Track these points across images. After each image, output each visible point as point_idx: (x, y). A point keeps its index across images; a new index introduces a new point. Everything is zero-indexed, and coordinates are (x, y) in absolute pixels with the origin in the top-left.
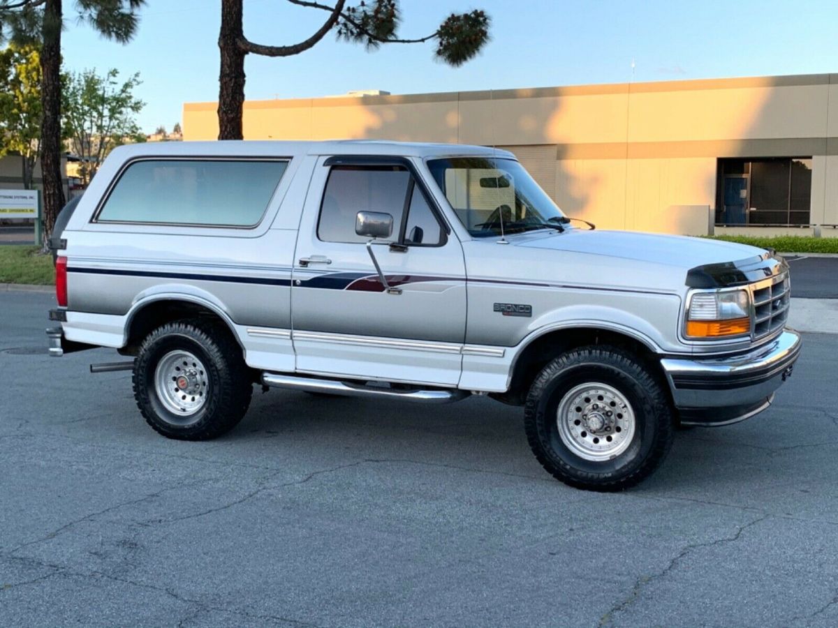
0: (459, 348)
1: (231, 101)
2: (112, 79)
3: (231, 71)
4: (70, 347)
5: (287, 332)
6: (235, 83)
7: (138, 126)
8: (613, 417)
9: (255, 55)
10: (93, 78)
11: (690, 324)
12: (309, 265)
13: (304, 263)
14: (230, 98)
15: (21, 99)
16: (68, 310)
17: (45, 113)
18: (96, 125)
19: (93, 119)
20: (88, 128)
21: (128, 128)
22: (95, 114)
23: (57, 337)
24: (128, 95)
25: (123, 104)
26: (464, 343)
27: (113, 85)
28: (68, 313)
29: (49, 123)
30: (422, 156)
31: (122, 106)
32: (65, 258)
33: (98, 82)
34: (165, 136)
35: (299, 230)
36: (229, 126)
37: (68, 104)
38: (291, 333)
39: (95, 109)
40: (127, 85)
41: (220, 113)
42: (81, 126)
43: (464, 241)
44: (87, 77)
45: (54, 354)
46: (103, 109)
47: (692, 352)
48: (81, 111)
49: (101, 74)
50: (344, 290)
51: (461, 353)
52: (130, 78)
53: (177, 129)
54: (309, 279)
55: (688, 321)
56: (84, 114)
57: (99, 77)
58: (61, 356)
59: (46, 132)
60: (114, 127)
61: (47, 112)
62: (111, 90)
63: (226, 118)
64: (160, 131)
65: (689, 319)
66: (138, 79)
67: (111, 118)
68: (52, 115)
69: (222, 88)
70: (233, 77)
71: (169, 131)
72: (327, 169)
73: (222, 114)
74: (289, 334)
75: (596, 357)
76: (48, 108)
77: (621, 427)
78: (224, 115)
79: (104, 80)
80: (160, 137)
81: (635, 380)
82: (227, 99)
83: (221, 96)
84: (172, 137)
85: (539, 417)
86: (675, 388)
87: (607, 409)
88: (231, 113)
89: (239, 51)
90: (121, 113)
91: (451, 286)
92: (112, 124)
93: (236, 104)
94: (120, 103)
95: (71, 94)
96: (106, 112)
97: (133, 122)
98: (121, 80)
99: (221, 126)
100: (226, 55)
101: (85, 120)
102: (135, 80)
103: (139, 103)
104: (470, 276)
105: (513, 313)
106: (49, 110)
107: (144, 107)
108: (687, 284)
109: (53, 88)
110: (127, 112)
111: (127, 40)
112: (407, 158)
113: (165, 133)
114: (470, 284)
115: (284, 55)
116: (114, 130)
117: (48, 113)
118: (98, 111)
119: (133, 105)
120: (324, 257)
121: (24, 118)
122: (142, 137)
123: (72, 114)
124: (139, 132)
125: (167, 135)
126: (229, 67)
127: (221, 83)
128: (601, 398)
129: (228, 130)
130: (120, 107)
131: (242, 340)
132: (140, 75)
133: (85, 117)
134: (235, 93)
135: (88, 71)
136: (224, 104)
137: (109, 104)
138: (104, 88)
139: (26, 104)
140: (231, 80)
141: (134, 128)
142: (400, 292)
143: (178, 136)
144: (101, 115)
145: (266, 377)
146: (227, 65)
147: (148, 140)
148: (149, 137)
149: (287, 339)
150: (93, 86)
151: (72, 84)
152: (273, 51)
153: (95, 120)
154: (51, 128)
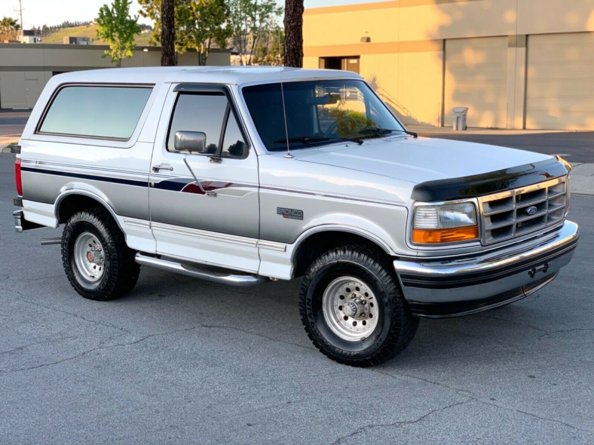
0: (255, 242)
1: (292, 13)
4: (28, 225)
5: (147, 222)
8: (367, 305)
11: (416, 233)
12: (160, 171)
13: (156, 170)
14: (292, 10)
15: (194, 9)
16: (24, 199)
18: (250, 27)
19: (247, 22)
22: (249, 18)
23: (19, 218)
24: (274, 3)
26: (259, 239)
28: (23, 201)
29: (166, 35)
30: (239, 84)
32: (20, 159)
35: (154, 143)
36: (291, 32)
37: (229, 12)
38: (150, 224)
39: (250, 14)
43: (260, 155)
45: (17, 230)
46: (255, 14)
47: (417, 256)
48: (239, 17)
50: (180, 192)
51: (256, 247)
54: (159, 182)
55: (413, 229)
56: (241, 19)
58: (21, 232)
59: (164, 41)
63: (289, 26)
65: (414, 228)
67: (261, 21)
68: (168, 28)
72: (176, 94)
73: (286, 23)
74: (149, 224)
75: (348, 255)
77: (372, 314)
78: (288, 24)
81: (376, 277)
85: (308, 303)
86: (403, 286)
87: (363, 298)
88: (293, 22)
90: (268, 17)
91: (250, 191)
93: (297, 15)
94: (267, 9)
96: (258, 17)
97: (276, 24)
101: (242, 24)
104: (262, 184)
105: (290, 216)
108: (412, 198)
109: (169, 8)
110: (273, 16)
112: (227, 85)
114: (262, 190)
118: (252, 16)
119: (277, 10)
120: (169, 165)
121: (198, 23)
123: (233, 19)
128: (358, 289)
129: (291, 35)
130: (268, 12)
131: (122, 227)
133: (243, 22)
134: (297, 6)
136: (288, 15)
137: (260, 10)
139: (198, 12)
142: (215, 195)
144: (254, 19)
145: (138, 256)
149: (148, 228)
153: (249, 23)
154: (167, 39)
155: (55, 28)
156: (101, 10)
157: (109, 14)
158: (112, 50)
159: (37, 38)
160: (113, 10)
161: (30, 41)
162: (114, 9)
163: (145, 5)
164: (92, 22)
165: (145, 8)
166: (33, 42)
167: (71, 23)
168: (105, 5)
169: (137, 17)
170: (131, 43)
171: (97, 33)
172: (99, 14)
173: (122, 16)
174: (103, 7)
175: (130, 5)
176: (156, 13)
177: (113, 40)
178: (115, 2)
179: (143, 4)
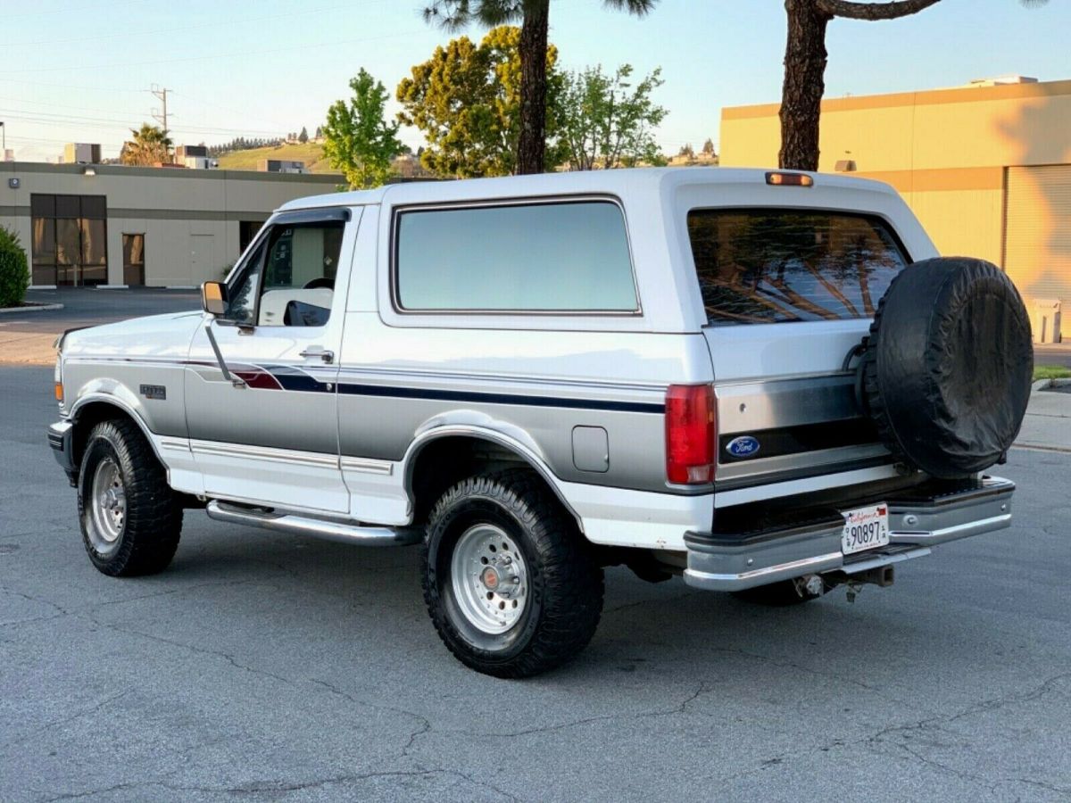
1: (801, 96)
2: (623, 80)
3: (804, 48)
6: (811, 65)
7: (657, 145)
9: (844, 19)
10: (596, 80)
14: (801, 91)
15: (502, 110)
17: (523, 125)
18: (601, 144)
19: (597, 136)
20: (590, 149)
21: (643, 147)
22: (599, 128)
24: (644, 101)
25: (636, 114)
27: (625, 89)
29: (528, 141)
31: (636, 116)
33: (604, 84)
34: (692, 158)
36: (797, 135)
37: (563, 117)
39: (599, 122)
40: (642, 88)
41: (785, 116)
42: (581, 145)
44: (589, 78)
46: (611, 122)
48: (580, 125)
49: (609, 72)
52: (647, 78)
53: (708, 147)
56: (584, 130)
57: (607, 78)
60: (624, 147)
61: (526, 123)
62: (621, 95)
63: (792, 124)
64: (686, 151)
66: (659, 78)
67: (620, 134)
68: (533, 128)
69: (788, 75)
70: (807, 57)
71: (698, 150)
76: (527, 119)
78: (790, 118)
79: (612, 81)
80: (685, 159)
82: (796, 94)
83: (787, 87)
84: (701, 158)
88: (802, 115)
89: (817, 15)
90: (633, 126)
92: (621, 143)
93: (809, 99)
94: (633, 113)
95: (569, 103)
96: (614, 127)
97: (650, 139)
98: (635, 80)
99: (784, 136)
100: (797, 21)
101: (586, 137)
102: (654, 79)
103: (658, 111)
106: (528, 122)
107: (666, 117)
109: (536, 88)
110: (642, 125)
111: (645, 8)
113: (692, 153)
115: (892, 16)
116: (624, 151)
117: (527, 126)
118: (603, 125)
119: (650, 115)
121: (505, 136)
122: (662, 159)
123: (569, 130)
124: (658, 152)
125: (694, 156)
126: (802, 41)
127: (788, 68)
129: (796, 142)
130: (633, 118)
132: (661, 72)
133: (586, 134)
134: (810, 81)
135: (591, 70)
136: (791, 100)
137: (618, 115)
138: (612, 92)
139: (508, 117)
140: (803, 62)
141: (652, 146)
143: (709, 157)
144: (607, 132)
146: (799, 37)
147: (670, 163)
148: (671, 160)
150: (597, 91)
151: (570, 88)
152: (875, 10)
153: (600, 137)
154: (531, 148)
155: (220, 149)
156: (332, 112)
157: (347, 117)
158: (350, 183)
159: (210, 160)
160: (353, 112)
161: (198, 164)
162: (356, 110)
163: (409, 104)
164: (284, 140)
165: (408, 110)
166: (202, 167)
167: (247, 142)
168: (339, 102)
169: (397, 124)
170: (383, 171)
171: (323, 152)
172: (328, 118)
173: (371, 121)
174: (336, 105)
175: (386, 102)
176: (429, 118)
177: (353, 165)
178: (359, 98)
179: (407, 102)
